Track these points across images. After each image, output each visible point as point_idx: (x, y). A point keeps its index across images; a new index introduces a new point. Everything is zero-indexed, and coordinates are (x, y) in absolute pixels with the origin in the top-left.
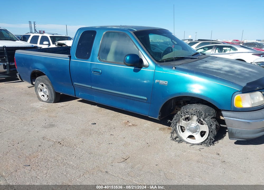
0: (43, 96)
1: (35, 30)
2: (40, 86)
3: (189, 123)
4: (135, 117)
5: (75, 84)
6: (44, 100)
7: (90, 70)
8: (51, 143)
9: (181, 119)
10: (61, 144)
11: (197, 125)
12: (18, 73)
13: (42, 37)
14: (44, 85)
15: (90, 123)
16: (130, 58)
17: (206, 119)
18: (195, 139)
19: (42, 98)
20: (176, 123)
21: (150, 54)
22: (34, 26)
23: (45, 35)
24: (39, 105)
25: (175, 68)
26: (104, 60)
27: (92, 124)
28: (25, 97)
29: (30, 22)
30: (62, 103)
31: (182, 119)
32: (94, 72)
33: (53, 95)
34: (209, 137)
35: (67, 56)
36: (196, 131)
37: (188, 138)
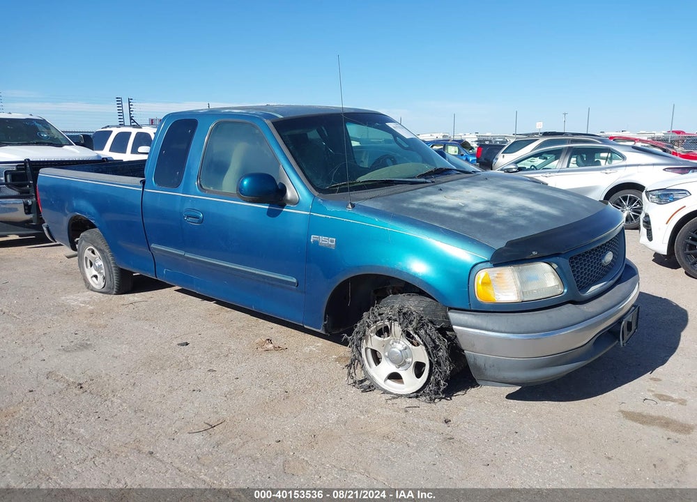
0: (96, 276)
1: (131, 119)
2: (87, 253)
3: (390, 340)
4: (293, 330)
5: (155, 249)
6: (98, 287)
7: (181, 214)
8: (60, 385)
9: (368, 332)
10: (81, 388)
11: (405, 346)
12: (45, 224)
13: (138, 134)
14: (96, 251)
15: (175, 343)
16: (250, 183)
17: (422, 332)
18: (402, 383)
19: (93, 282)
20: (359, 342)
21: (304, 173)
22: (130, 108)
23: (144, 130)
24: (78, 299)
25: (353, 206)
26: (212, 188)
27: (179, 345)
28: (57, 280)
29: (119, 100)
30: (136, 294)
31: (371, 332)
32: (188, 217)
33: (114, 274)
34: (432, 377)
35: (137, 180)
36: (405, 362)
37: (388, 381)
